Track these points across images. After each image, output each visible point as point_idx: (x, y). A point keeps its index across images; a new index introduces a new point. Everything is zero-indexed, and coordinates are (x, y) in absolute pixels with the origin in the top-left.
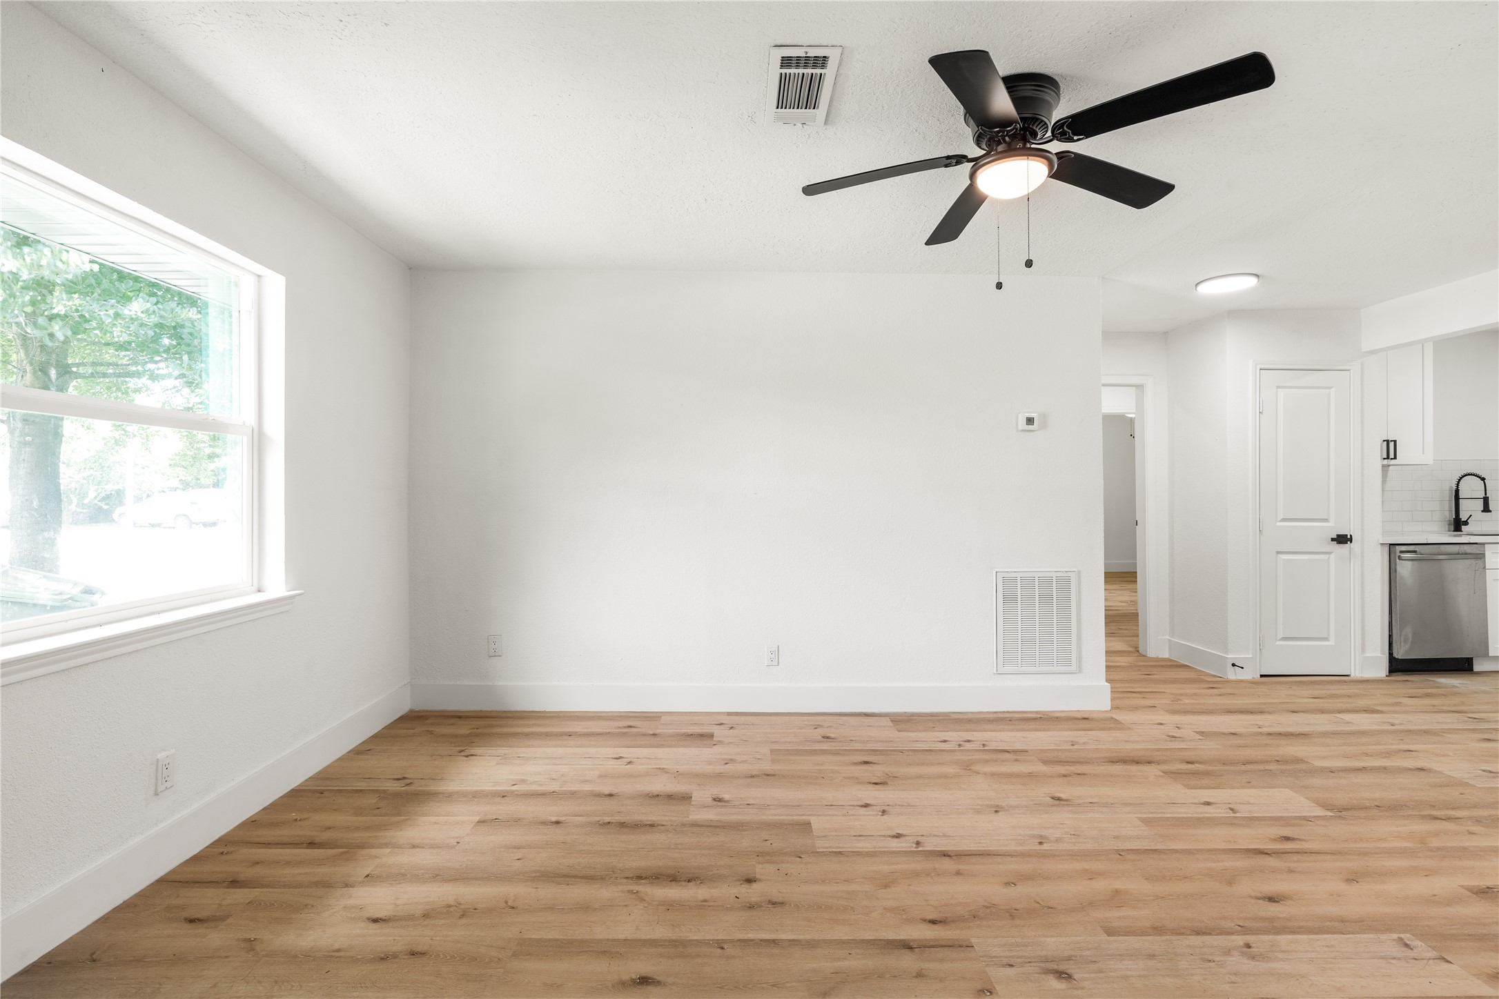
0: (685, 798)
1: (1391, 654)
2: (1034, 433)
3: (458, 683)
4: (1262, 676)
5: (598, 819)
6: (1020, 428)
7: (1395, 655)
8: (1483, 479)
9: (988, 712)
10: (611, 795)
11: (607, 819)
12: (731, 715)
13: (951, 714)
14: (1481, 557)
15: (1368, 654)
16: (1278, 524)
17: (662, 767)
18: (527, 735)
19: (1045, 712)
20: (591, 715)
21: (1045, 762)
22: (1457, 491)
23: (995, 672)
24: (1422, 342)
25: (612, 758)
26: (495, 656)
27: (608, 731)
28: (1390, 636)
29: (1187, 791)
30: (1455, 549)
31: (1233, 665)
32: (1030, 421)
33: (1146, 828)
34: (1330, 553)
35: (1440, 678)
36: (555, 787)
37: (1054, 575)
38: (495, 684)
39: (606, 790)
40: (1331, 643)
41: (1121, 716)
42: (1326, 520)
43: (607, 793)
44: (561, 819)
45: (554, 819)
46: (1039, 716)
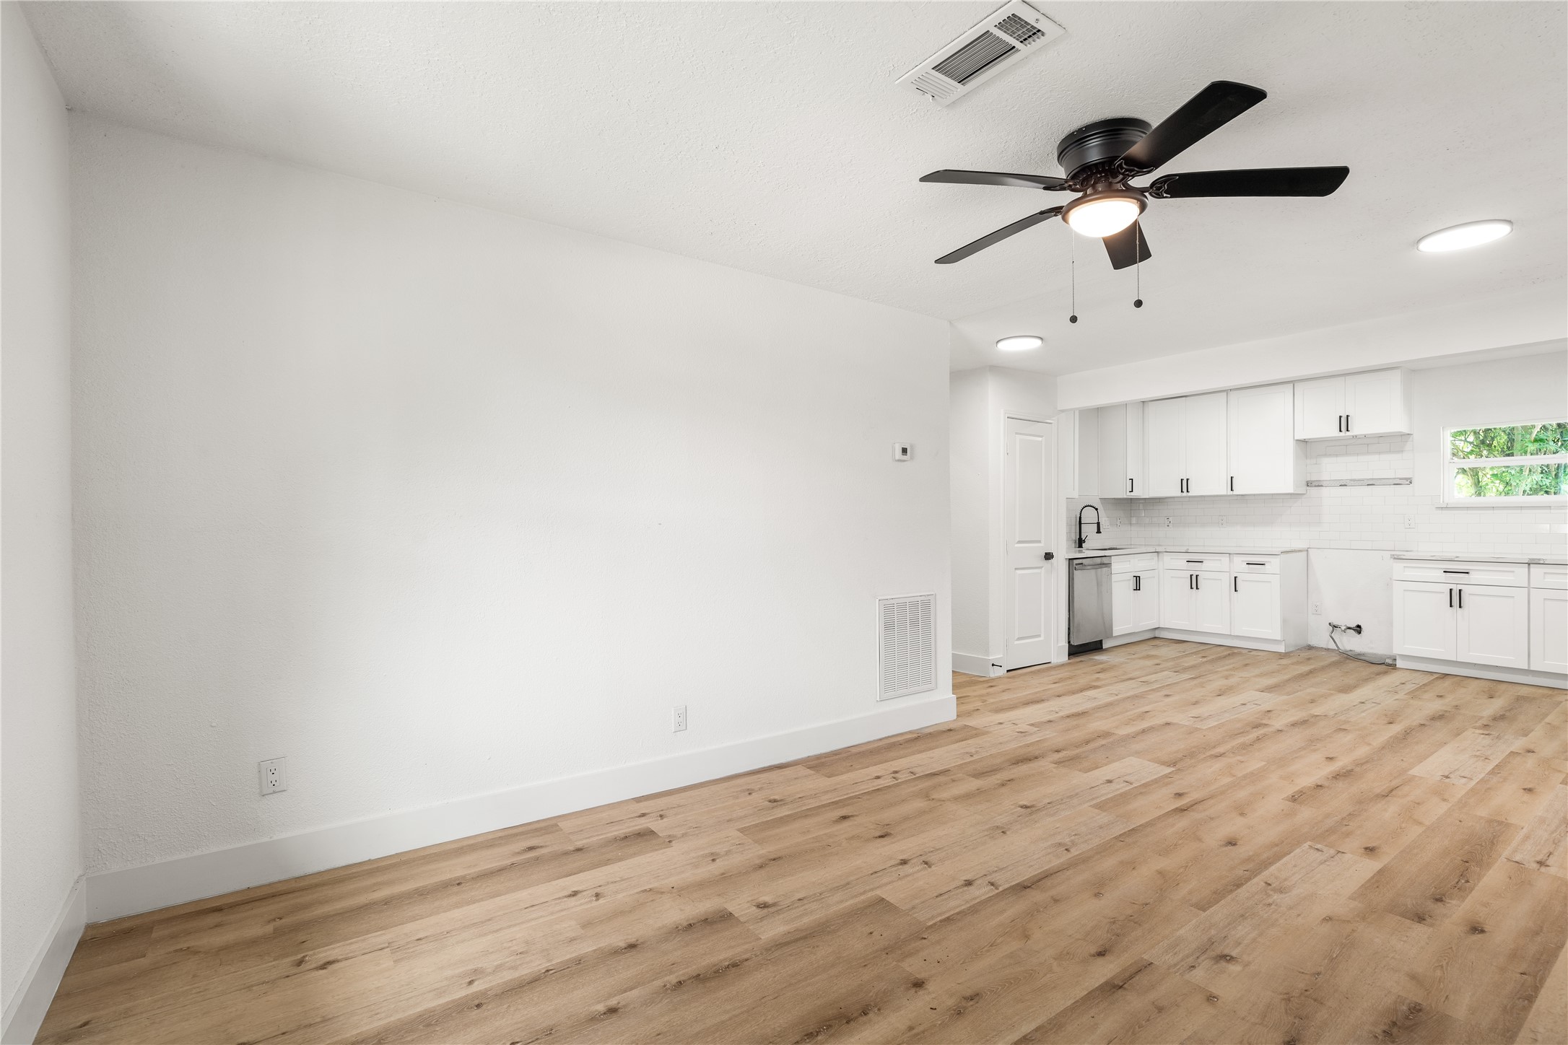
0: (722, 919)
1: (1069, 642)
2: (905, 463)
3: (197, 853)
4: (1008, 671)
5: (659, 983)
6: (897, 458)
7: (1072, 643)
8: (1097, 509)
9: (874, 741)
10: (632, 946)
11: (673, 979)
12: (641, 801)
13: (850, 749)
14: (1108, 565)
15: (1060, 645)
16: (1016, 545)
17: (647, 887)
18: (387, 902)
19: (917, 730)
20: (453, 846)
21: (979, 775)
22: (1080, 518)
23: (878, 699)
24: (1074, 410)
25: (566, 897)
26: (274, 792)
27: (508, 862)
28: (1069, 629)
29: (1086, 775)
30: (1098, 560)
31: (993, 665)
32: (904, 451)
33: (1105, 814)
34: (1041, 567)
35: (1097, 655)
36: (536, 965)
37: (919, 599)
38: (275, 838)
39: (619, 941)
40: (1042, 638)
41: (973, 722)
42: (1039, 542)
43: (622, 944)
44: (613, 1002)
45: (601, 1007)
46: (916, 735)
